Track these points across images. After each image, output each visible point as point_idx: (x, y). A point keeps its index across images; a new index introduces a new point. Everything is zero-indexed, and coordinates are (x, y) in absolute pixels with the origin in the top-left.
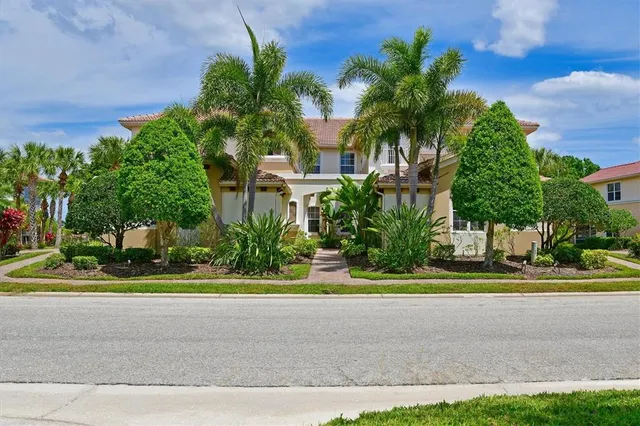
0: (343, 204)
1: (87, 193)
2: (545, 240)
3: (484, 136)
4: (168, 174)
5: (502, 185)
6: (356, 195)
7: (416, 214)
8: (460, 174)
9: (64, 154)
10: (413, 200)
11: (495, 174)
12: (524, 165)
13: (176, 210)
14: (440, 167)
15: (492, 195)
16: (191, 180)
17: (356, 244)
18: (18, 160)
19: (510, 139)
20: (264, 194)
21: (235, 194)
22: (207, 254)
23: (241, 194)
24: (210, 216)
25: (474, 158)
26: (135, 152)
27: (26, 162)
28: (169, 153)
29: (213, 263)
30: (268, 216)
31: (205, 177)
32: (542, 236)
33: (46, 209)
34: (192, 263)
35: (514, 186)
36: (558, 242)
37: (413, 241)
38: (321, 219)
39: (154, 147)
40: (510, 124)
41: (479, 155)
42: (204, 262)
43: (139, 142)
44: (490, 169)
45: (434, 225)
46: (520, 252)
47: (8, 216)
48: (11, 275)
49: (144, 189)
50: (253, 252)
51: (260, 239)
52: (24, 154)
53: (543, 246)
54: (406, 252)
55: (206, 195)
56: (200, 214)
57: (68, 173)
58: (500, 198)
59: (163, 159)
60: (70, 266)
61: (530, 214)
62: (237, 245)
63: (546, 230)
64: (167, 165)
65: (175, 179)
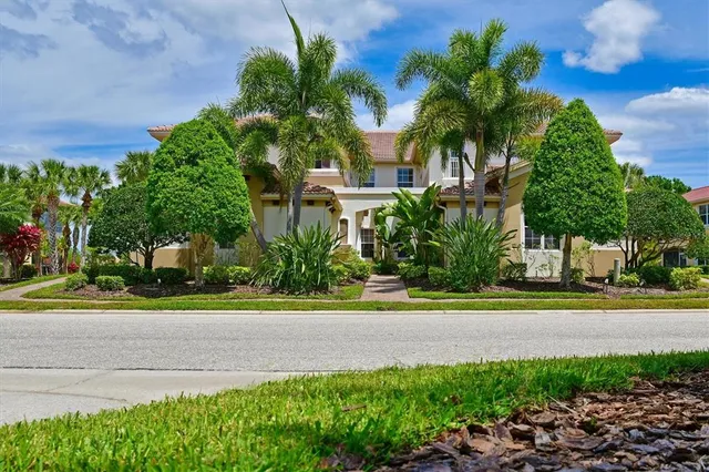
0: (400, 221)
1: (112, 207)
2: (629, 259)
3: (559, 137)
4: (203, 180)
5: (581, 192)
6: (415, 210)
7: (483, 226)
8: (533, 181)
9: (88, 173)
10: (480, 212)
11: (572, 180)
12: (606, 169)
13: (213, 221)
14: (510, 177)
15: (569, 204)
16: (228, 187)
17: (416, 265)
18: (36, 180)
19: (588, 141)
20: (310, 208)
21: (278, 208)
22: (247, 274)
23: (284, 208)
24: (249, 229)
25: (549, 163)
26: (165, 156)
27: (45, 180)
28: (203, 159)
29: (253, 283)
30: (315, 229)
31: (244, 185)
32: (626, 253)
33: (68, 236)
34: (230, 284)
35: (594, 193)
36: (644, 261)
37: (479, 257)
38: (375, 242)
39: (187, 151)
40: (590, 124)
41: (555, 159)
42: (244, 283)
43: (170, 146)
44: (568, 174)
45: (503, 239)
46: (601, 272)
47: (24, 233)
48: (27, 295)
49: (175, 197)
50: (299, 269)
51: (306, 255)
52: (43, 173)
53: (626, 265)
54: (471, 268)
55: (245, 206)
56: (239, 226)
57: (93, 195)
58: (579, 207)
59: (197, 164)
60: (94, 288)
61: (612, 225)
62: (281, 263)
63: (630, 249)
64: (201, 170)
65: (210, 186)
